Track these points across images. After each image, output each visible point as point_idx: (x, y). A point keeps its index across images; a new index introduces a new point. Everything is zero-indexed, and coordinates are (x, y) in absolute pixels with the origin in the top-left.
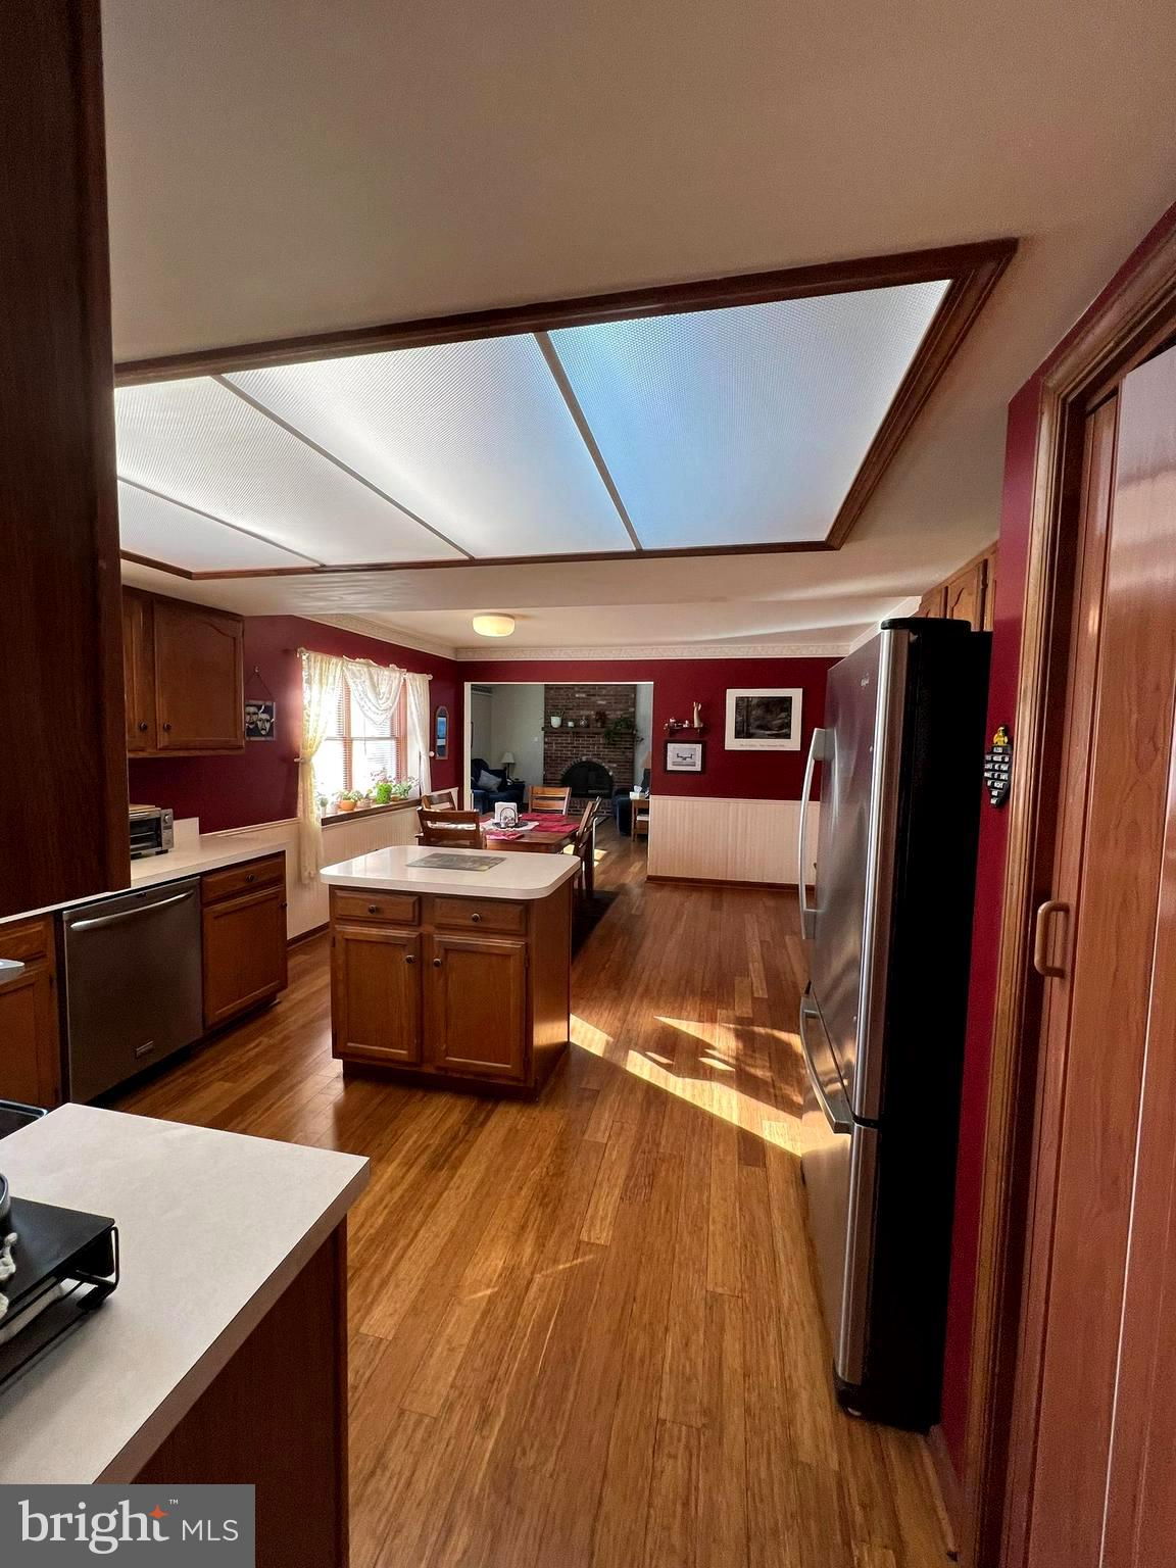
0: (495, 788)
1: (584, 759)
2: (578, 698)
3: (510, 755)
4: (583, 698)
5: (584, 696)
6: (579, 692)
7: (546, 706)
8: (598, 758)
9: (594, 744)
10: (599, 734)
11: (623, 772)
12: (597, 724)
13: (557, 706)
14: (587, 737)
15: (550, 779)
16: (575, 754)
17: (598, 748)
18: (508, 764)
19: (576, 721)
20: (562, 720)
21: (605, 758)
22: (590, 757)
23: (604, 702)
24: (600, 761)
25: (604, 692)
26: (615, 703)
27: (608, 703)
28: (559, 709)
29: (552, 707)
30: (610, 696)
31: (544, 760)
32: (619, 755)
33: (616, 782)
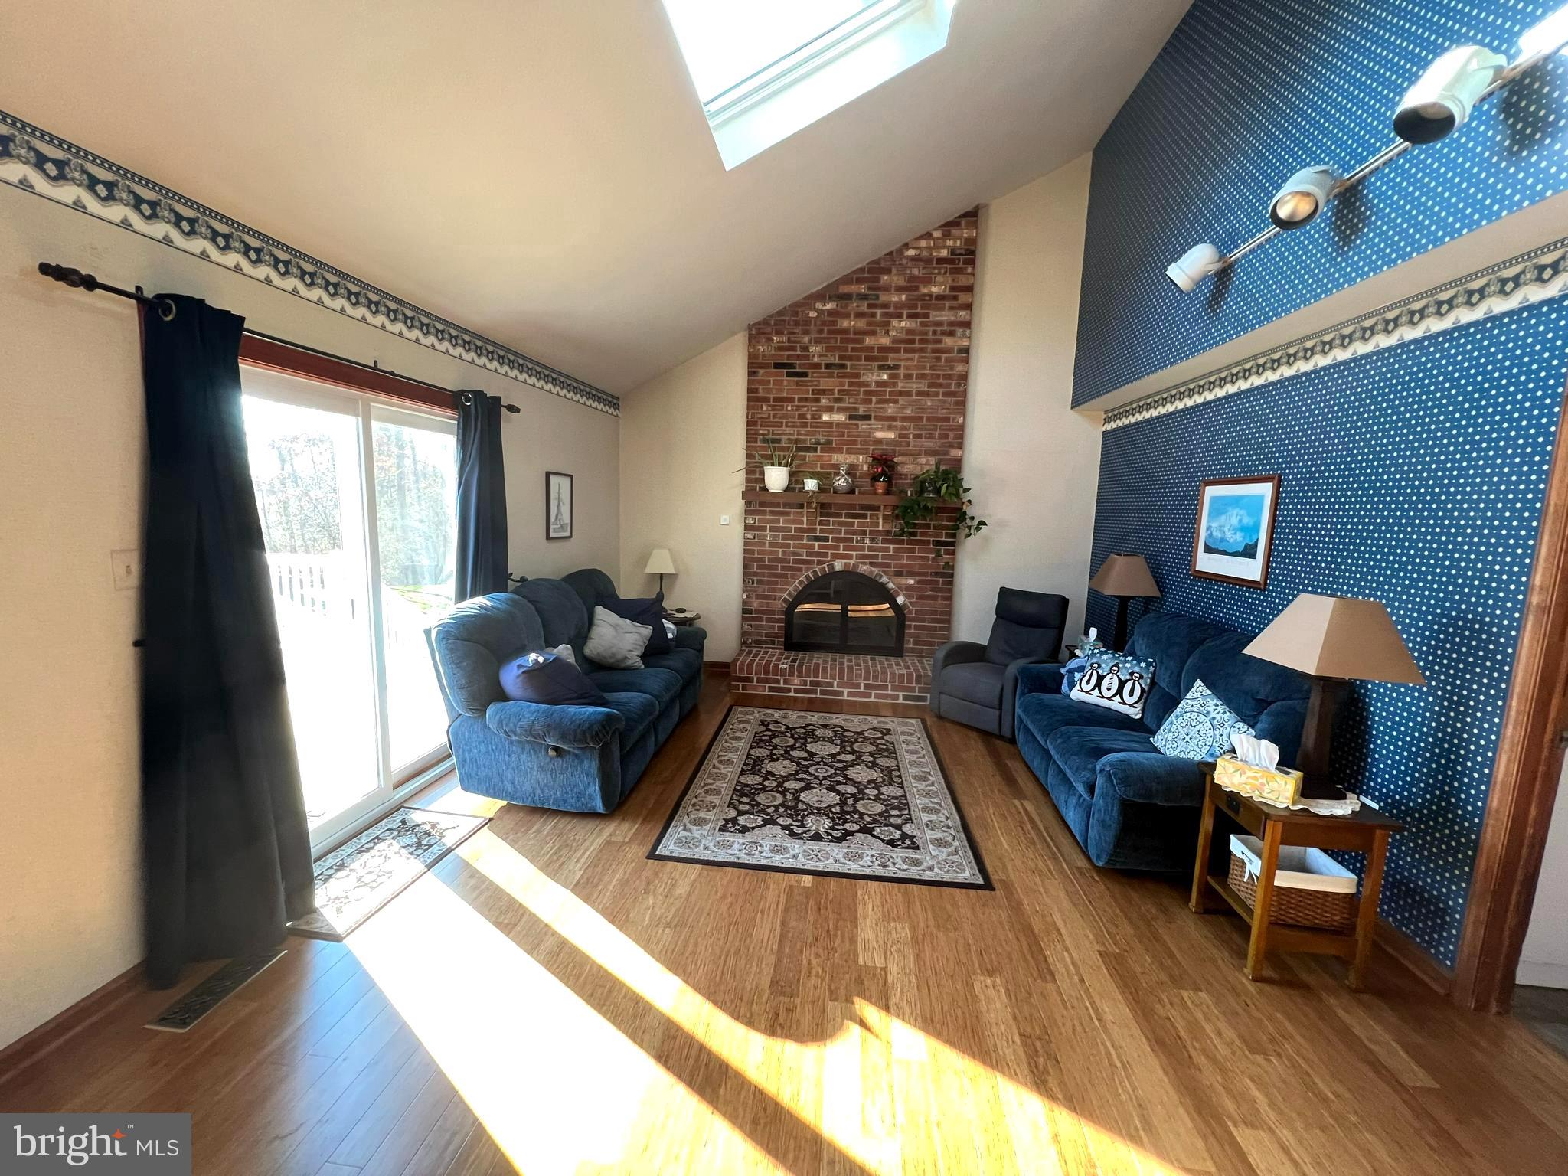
0: (635, 660)
1: (839, 566)
2: (829, 424)
3: (666, 553)
4: (839, 424)
5: (841, 417)
6: (830, 409)
7: (751, 439)
8: (871, 564)
9: (864, 533)
10: (876, 508)
11: (928, 597)
12: (873, 486)
13: (778, 441)
14: (848, 516)
15: (758, 611)
16: (818, 554)
17: (872, 540)
18: (661, 576)
19: (825, 477)
20: (791, 475)
21: (888, 566)
22: (852, 562)
23: (891, 435)
24: (875, 570)
25: (891, 409)
26: (918, 437)
27: (900, 436)
28: (782, 449)
29: (765, 441)
30: (904, 419)
31: (745, 566)
32: (922, 558)
33: (913, 620)
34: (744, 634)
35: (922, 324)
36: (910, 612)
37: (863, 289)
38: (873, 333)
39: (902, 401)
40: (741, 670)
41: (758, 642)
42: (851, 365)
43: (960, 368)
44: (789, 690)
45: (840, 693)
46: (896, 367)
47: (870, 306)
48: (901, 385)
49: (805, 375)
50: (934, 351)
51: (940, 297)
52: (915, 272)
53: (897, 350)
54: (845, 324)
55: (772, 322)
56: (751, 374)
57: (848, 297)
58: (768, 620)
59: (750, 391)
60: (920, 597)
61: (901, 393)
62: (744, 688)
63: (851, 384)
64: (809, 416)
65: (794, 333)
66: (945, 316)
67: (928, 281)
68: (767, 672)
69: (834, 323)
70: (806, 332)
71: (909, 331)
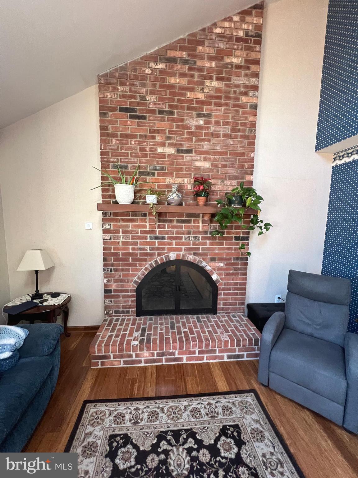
1: (173, 256)
2: (163, 156)
3: (37, 253)
4: (170, 156)
5: (171, 151)
6: (163, 145)
7: (104, 165)
8: (195, 254)
9: (189, 233)
10: (196, 216)
11: (233, 274)
12: (196, 200)
13: (126, 167)
14: (178, 221)
15: (115, 291)
16: (158, 249)
17: (195, 238)
18: (37, 272)
19: (161, 194)
20: (136, 192)
21: (206, 255)
22: (182, 253)
23: (207, 165)
24: (198, 258)
25: (206, 146)
26: (225, 166)
27: (213, 165)
28: (128, 173)
29: (116, 167)
30: (215, 153)
31: (105, 260)
32: (228, 249)
33: (223, 289)
34: (106, 307)
35: (227, 86)
36: (221, 284)
37: (184, 55)
38: (192, 90)
39: (213, 140)
40: (99, 350)
41: (116, 312)
42: (178, 113)
43: (251, 118)
44: (140, 362)
45: (180, 359)
46: (209, 116)
47: (190, 69)
48: (212, 129)
49: (144, 118)
50: (235, 106)
51: (239, 67)
52: (221, 46)
53: (209, 104)
54: (172, 81)
55: (117, 75)
56: (103, 114)
57: (173, 60)
58: (124, 297)
59: (102, 128)
60: (227, 275)
61: (212, 135)
62: (102, 364)
63: (178, 126)
64: (148, 149)
65: (133, 85)
66: (241, 81)
67: (230, 54)
68: (121, 350)
69: (164, 80)
70: (144, 85)
71: (218, 90)
